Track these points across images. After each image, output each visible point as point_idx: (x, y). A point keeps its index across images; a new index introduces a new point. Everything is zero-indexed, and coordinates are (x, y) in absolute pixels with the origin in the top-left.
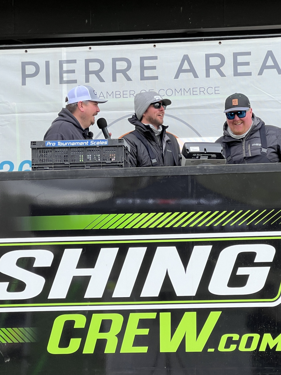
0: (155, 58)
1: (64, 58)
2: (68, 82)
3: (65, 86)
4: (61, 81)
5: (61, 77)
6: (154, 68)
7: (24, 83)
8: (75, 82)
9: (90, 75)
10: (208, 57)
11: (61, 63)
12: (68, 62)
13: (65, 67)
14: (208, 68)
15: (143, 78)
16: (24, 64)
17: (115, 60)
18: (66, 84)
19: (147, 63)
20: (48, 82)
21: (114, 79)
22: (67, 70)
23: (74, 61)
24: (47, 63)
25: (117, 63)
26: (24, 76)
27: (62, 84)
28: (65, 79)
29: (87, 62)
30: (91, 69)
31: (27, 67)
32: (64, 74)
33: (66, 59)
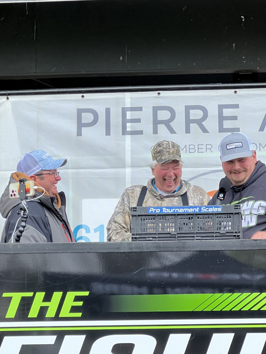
0: (237, 106)
1: (128, 105)
2: (133, 133)
3: (128, 137)
4: (124, 132)
5: (124, 127)
6: (235, 118)
7: (79, 134)
8: (141, 132)
9: (158, 125)
11: (124, 111)
12: (132, 109)
13: (129, 115)
15: (222, 130)
16: (80, 112)
17: (188, 109)
18: (130, 135)
19: (227, 112)
20: (108, 133)
21: (188, 131)
22: (131, 119)
23: (140, 109)
24: (108, 111)
25: (191, 111)
26: (80, 125)
27: (125, 135)
28: (128, 129)
29: (156, 110)
30: (160, 118)
31: (83, 114)
32: (127, 124)
33: (130, 107)
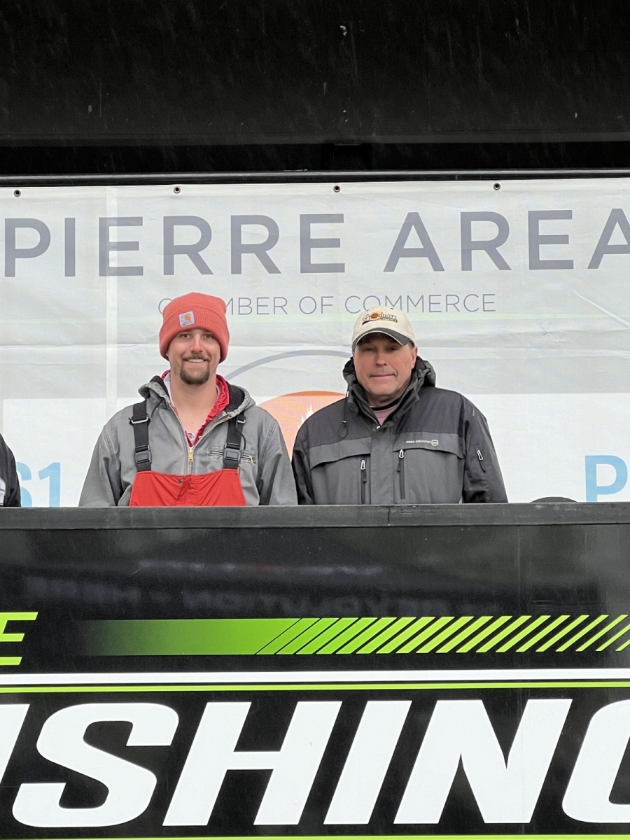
0: (339, 218)
1: (112, 213)
2: (121, 272)
3: (112, 280)
4: (104, 270)
5: (104, 260)
6: (335, 243)
7: (10, 272)
8: (138, 271)
9: (175, 255)
10: (467, 219)
11: (104, 225)
12: (122, 222)
13: (114, 234)
14: (468, 246)
15: (307, 267)
16: (11, 226)
17: (237, 222)
18: (116, 277)
19: (318, 231)
20: (70, 271)
21: (236, 269)
22: (118, 242)
23: (137, 221)
24: (70, 225)
25: (244, 228)
26: (12, 254)
27: (106, 275)
28: (112, 264)
29: (170, 223)
30: (178, 241)
31: (19, 232)
32: (111, 252)
33: (116, 216)
